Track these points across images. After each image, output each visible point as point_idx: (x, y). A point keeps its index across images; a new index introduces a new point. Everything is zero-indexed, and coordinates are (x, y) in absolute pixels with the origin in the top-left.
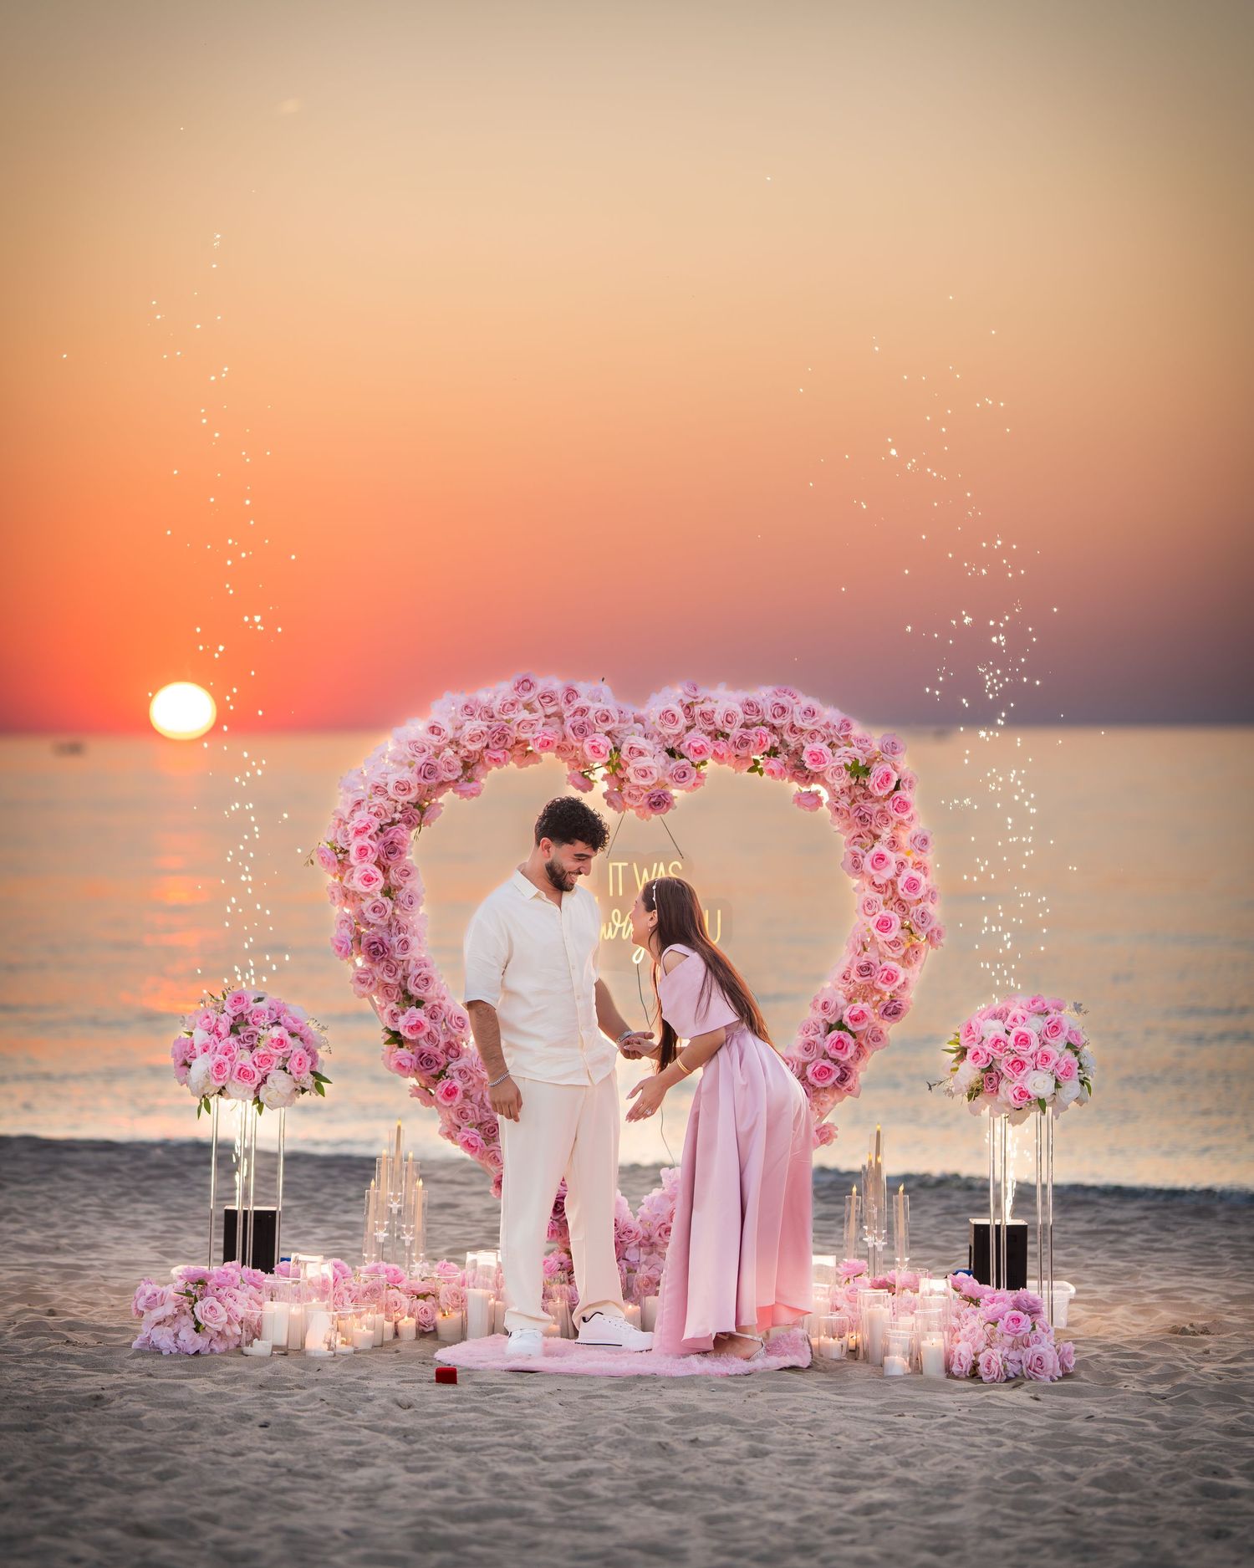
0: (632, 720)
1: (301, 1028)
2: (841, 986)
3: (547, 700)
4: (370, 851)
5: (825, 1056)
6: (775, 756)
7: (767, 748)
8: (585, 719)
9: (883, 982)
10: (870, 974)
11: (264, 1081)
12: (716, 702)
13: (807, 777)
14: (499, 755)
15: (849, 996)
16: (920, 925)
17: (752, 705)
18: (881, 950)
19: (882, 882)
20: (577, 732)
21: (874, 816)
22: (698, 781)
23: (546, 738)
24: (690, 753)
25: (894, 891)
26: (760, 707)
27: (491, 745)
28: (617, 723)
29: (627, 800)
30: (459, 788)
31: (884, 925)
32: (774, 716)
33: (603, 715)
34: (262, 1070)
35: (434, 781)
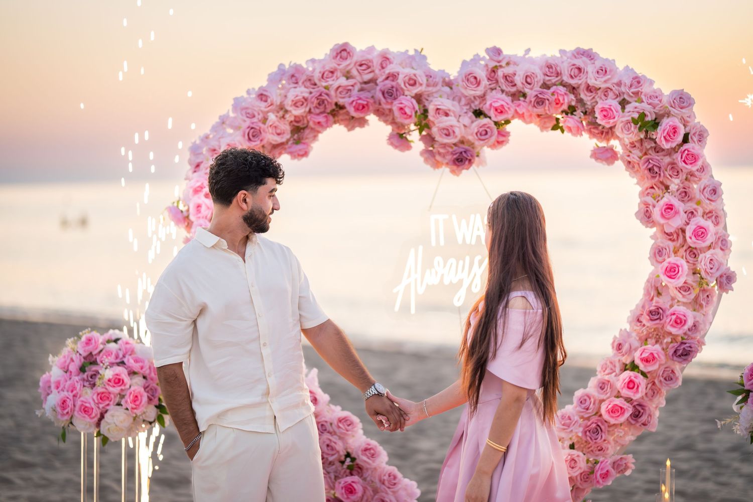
0: (440, 84)
1: (142, 368)
2: (636, 328)
3: (364, 67)
4: (203, 209)
5: (618, 396)
6: (572, 114)
7: (565, 107)
8: (394, 84)
9: (672, 326)
10: (659, 319)
11: (102, 416)
12: (518, 65)
13: (602, 133)
14: (321, 119)
15: (644, 338)
16: (708, 270)
17: (552, 68)
18: (672, 295)
19: (672, 230)
20: (386, 95)
21: (663, 168)
22: (501, 139)
23: (360, 102)
24: (492, 113)
25: (685, 240)
26: (558, 69)
27: (312, 110)
28: (424, 86)
29: (438, 158)
30: (289, 150)
31: (672, 272)
32: (571, 77)
33: (410, 79)
34: (101, 406)
35: (258, 142)
